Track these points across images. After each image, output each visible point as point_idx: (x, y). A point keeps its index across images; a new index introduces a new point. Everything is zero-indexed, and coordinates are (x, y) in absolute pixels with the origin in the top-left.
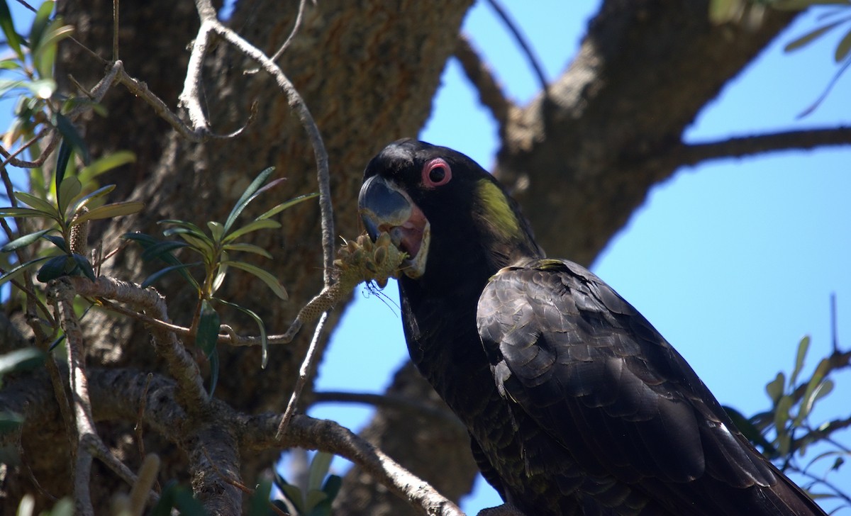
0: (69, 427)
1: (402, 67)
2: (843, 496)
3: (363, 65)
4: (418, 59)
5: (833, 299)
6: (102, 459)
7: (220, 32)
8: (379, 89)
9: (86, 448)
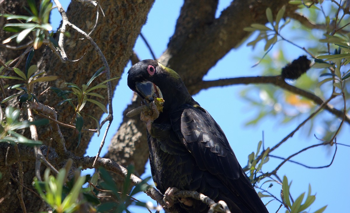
0: (19, 159)
1: (121, 44)
2: (273, 196)
3: (108, 43)
4: (127, 42)
5: (263, 132)
6: (44, 164)
7: (70, 25)
8: (113, 52)
9: (39, 160)
